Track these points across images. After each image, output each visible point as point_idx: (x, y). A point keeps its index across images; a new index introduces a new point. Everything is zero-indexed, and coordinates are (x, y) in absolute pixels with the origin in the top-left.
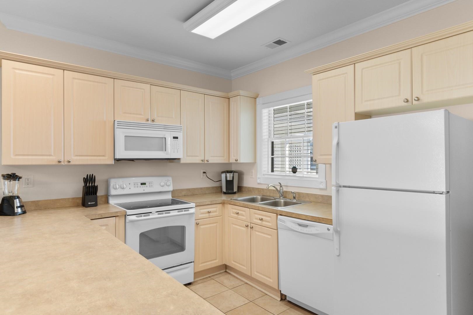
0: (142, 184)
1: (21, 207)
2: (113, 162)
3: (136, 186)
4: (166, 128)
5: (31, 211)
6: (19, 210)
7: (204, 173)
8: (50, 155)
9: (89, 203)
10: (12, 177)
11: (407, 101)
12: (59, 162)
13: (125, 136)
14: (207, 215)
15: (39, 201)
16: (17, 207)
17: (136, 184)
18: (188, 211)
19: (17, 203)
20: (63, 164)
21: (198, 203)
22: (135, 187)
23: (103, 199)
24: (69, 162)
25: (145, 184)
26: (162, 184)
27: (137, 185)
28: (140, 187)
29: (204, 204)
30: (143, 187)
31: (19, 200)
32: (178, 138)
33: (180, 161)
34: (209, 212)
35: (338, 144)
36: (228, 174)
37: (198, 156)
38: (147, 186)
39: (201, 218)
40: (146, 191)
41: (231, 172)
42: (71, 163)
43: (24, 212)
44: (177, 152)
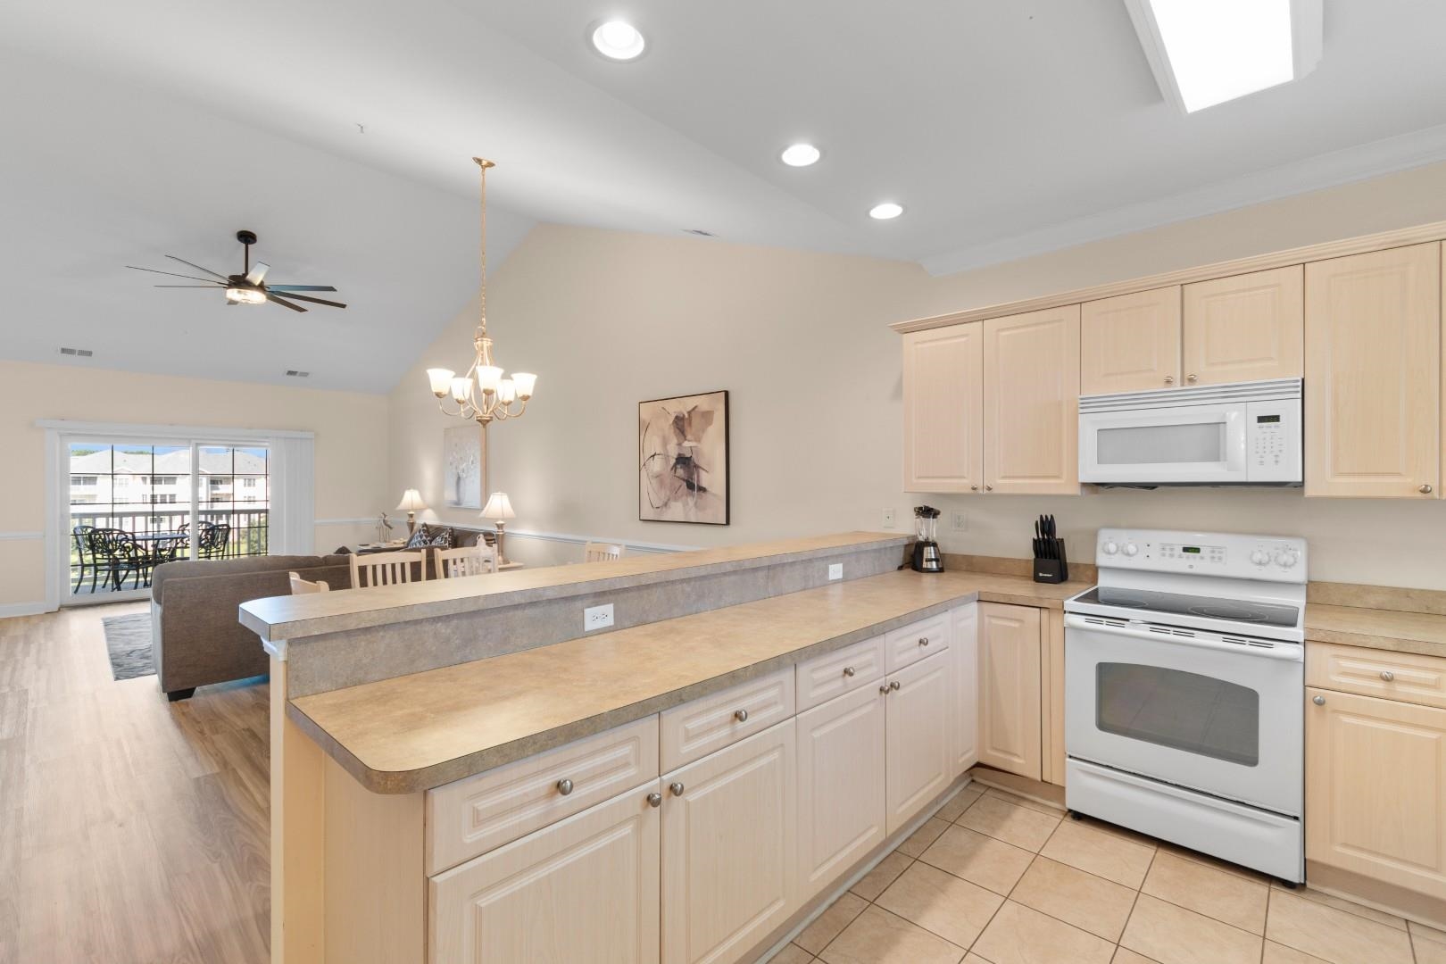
0: (1186, 550)
1: (937, 560)
2: (1077, 491)
3: (1168, 552)
4: (1229, 393)
5: (956, 569)
6: (934, 565)
8: (962, 477)
9: (1041, 575)
10: (927, 512)
12: (974, 489)
13: (1099, 430)
14: (1380, 686)
15: (972, 557)
16: (931, 560)
17: (1168, 547)
18: (1269, 646)
19: (929, 552)
20: (981, 492)
21: (1322, 634)
22: (1164, 555)
23: (1090, 573)
24: (989, 489)
25: (1197, 550)
26: (1258, 557)
27: (1172, 550)
28: (1180, 556)
29: (1356, 641)
30: (1188, 557)
31: (935, 550)
32: (1278, 421)
34: (1388, 679)
37: (1399, 474)
38: (1202, 558)
39: (1343, 688)
40: (1196, 570)
42: (994, 492)
43: (941, 570)
44: (1277, 462)
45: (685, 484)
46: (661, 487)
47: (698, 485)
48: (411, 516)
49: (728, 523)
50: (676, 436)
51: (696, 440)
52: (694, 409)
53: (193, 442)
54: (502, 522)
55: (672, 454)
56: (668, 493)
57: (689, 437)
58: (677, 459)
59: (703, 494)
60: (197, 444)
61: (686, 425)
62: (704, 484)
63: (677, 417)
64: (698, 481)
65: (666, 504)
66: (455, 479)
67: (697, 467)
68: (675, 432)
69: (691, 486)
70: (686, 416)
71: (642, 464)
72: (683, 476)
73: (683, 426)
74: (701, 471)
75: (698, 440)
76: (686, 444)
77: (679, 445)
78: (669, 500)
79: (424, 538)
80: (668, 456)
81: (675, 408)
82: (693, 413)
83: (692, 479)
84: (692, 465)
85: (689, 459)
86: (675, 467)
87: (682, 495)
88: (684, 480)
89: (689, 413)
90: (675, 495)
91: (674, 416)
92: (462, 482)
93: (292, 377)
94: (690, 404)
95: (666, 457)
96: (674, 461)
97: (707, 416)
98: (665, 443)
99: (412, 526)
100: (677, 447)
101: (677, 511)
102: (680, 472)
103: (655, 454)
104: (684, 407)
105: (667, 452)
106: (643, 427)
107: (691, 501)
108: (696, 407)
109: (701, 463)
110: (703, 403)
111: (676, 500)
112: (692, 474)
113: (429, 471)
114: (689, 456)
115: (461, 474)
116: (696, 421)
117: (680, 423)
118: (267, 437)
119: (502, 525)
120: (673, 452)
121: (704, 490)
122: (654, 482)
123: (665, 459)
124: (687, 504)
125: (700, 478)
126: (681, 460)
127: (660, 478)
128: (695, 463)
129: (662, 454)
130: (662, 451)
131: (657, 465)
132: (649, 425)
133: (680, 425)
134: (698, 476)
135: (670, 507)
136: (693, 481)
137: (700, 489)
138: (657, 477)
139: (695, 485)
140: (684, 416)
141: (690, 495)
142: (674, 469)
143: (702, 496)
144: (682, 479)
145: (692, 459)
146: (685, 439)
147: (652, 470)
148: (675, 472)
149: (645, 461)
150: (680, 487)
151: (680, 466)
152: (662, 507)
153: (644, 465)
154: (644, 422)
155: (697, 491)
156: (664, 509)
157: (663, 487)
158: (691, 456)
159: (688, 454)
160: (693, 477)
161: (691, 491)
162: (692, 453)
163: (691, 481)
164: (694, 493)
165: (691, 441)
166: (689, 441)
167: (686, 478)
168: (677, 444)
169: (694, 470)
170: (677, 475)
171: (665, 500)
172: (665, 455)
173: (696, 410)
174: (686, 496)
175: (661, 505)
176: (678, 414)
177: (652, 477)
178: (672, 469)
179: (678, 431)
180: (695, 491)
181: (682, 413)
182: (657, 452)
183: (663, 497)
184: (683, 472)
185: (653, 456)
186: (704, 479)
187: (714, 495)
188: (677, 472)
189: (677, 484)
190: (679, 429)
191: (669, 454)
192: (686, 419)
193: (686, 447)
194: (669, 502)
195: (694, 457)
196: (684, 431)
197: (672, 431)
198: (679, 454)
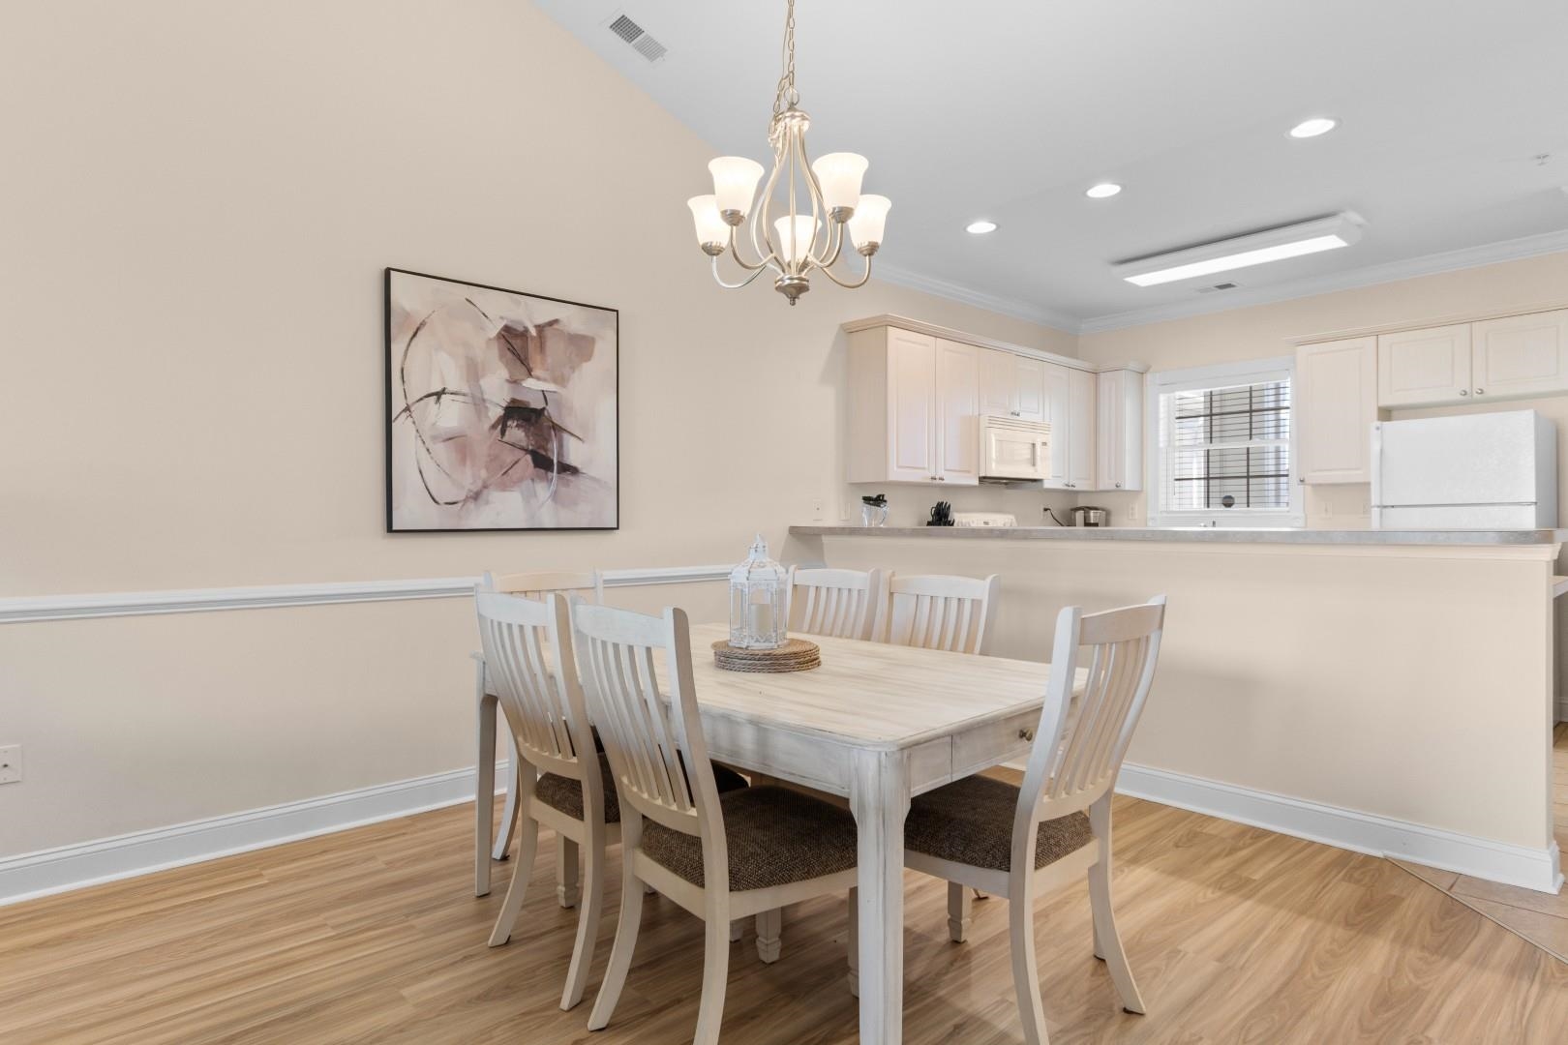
2: (976, 482)
7: (1046, 510)
8: (924, 469)
11: (1466, 393)
12: (933, 479)
20: (937, 481)
24: (942, 479)
32: (1046, 446)
33: (1042, 485)
35: (1382, 451)
36: (1092, 513)
37: (1061, 477)
41: (1096, 509)
42: (943, 482)
44: (1044, 468)
45: (529, 457)
46: (462, 461)
47: (558, 462)
49: (617, 526)
50: (507, 365)
51: (555, 381)
52: (551, 323)
55: (496, 400)
56: (483, 474)
57: (536, 372)
58: (507, 409)
59: (571, 478)
61: (532, 346)
62: (572, 459)
63: (507, 329)
64: (560, 454)
65: (476, 496)
67: (557, 428)
68: (502, 357)
69: (542, 462)
70: (533, 332)
71: (398, 405)
72: (524, 444)
73: (525, 348)
74: (566, 436)
75: (561, 380)
76: (531, 383)
77: (514, 382)
78: (485, 487)
80: (484, 400)
81: (501, 311)
82: (548, 332)
83: (546, 450)
84: (545, 423)
85: (540, 413)
86: (502, 423)
87: (521, 480)
88: (526, 451)
89: (540, 328)
90: (504, 478)
91: (500, 325)
94: (544, 313)
95: (479, 403)
96: (500, 412)
97: (582, 346)
98: (474, 371)
100: (507, 386)
101: (507, 506)
102: (516, 433)
103: (443, 391)
104: (525, 315)
105: (482, 394)
106: (397, 330)
107: (543, 490)
108: (556, 321)
109: (567, 422)
110: (574, 321)
111: (503, 487)
112: (548, 440)
114: (539, 406)
116: (555, 346)
117: (517, 343)
120: (497, 390)
121: (573, 471)
122: (441, 450)
123: (475, 404)
124: (536, 496)
125: (565, 448)
126: (517, 412)
127: (457, 441)
128: (555, 421)
129: (464, 395)
130: (465, 389)
131: (450, 415)
132: (423, 324)
133: (516, 344)
134: (561, 446)
135: (487, 502)
136: (550, 454)
137: (567, 469)
138: (450, 439)
139: (552, 461)
140: (526, 330)
141: (541, 479)
142: (500, 426)
143: (568, 480)
144: (522, 449)
145: (546, 413)
146: (530, 373)
147: (434, 424)
148: (503, 433)
149: (410, 402)
150: (516, 462)
151: (515, 424)
152: (465, 501)
153: (407, 409)
154: (407, 315)
155: (559, 472)
156: (471, 505)
157: (468, 463)
158: (544, 409)
159: (536, 403)
160: (549, 446)
161: (543, 471)
162: (547, 404)
163: (544, 453)
164: (549, 474)
165: (545, 380)
166: (538, 379)
167: (530, 448)
168: (508, 381)
169: (550, 435)
170: (506, 439)
171: (475, 489)
172: (473, 397)
173: (555, 326)
174: (533, 480)
175: (462, 497)
176: (510, 324)
177: (434, 438)
178: (494, 427)
179: (509, 355)
180: (552, 471)
181: (520, 323)
182: (450, 388)
183: (469, 479)
184: (523, 434)
185: (438, 395)
186: (574, 453)
187: (593, 479)
188: (507, 433)
189: (509, 456)
190: (513, 350)
191: (486, 397)
192: (532, 337)
193: (533, 389)
194: (485, 492)
195: (551, 410)
196: (526, 358)
197: (494, 352)
198: (513, 401)
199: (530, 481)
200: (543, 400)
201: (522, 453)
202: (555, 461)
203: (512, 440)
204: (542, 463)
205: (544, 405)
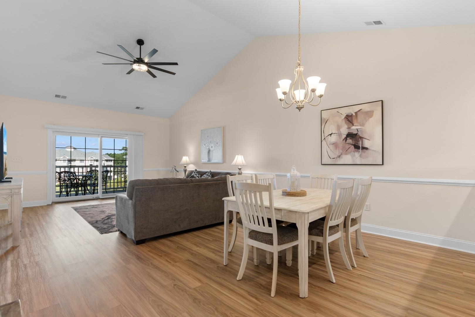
45: (353, 146)
46: (336, 149)
47: (362, 147)
48: (185, 167)
49: (383, 164)
50: (347, 124)
51: (360, 125)
52: (359, 111)
53: (100, 136)
54: (240, 167)
55: (344, 133)
56: (341, 151)
57: (355, 124)
58: (347, 135)
59: (366, 151)
60: (102, 137)
61: (354, 118)
62: (366, 146)
63: (347, 116)
64: (362, 144)
65: (339, 157)
66: (207, 151)
67: (361, 138)
68: (346, 123)
70: (354, 114)
71: (323, 139)
72: (352, 143)
73: (352, 119)
74: (364, 139)
75: (363, 125)
76: (353, 127)
77: (349, 128)
79: (197, 175)
80: (341, 134)
81: (345, 112)
82: (358, 113)
83: (358, 144)
84: (358, 137)
86: (346, 139)
87: (351, 152)
88: (352, 145)
89: (356, 113)
90: (346, 151)
91: (345, 115)
92: (211, 152)
93: (137, 110)
94: (357, 108)
95: (340, 135)
96: (345, 136)
97: (369, 114)
98: (339, 127)
99: (185, 171)
100: (347, 129)
101: (347, 159)
102: (349, 141)
103: (332, 134)
104: (352, 111)
105: (341, 132)
106: (323, 122)
107: (357, 154)
108: (361, 110)
109: (364, 136)
110: (366, 108)
111: (346, 154)
112: (358, 141)
113: (191, 149)
114: (356, 133)
115: (211, 149)
116: (360, 117)
118: (127, 135)
119: (241, 168)
120: (344, 131)
121: (367, 149)
122: (331, 147)
123: (339, 135)
124: (355, 156)
125: (364, 143)
126: (350, 135)
127: (335, 145)
128: (360, 136)
129: (337, 134)
130: (337, 132)
131: (333, 139)
132: (328, 120)
133: (349, 119)
134: (362, 142)
135: (342, 158)
136: (359, 145)
137: (364, 148)
138: (333, 144)
139: (360, 147)
140: (352, 114)
141: (356, 151)
142: (345, 140)
143: (365, 151)
144: (351, 144)
145: (358, 134)
146: (353, 125)
147: (330, 141)
148: (346, 141)
149: (325, 137)
150: (350, 148)
151: (349, 138)
152: (337, 158)
153: (325, 139)
154: (325, 119)
155: (362, 149)
156: (338, 159)
157: (337, 149)
158: (357, 133)
159: (355, 132)
160: (359, 143)
161: (357, 149)
162: (358, 132)
163: (357, 145)
164: (359, 150)
165: (357, 126)
166: (356, 126)
167: (353, 144)
168: (347, 128)
169: (359, 140)
170: (347, 142)
171: (339, 155)
172: (338, 134)
173: (361, 111)
174: (354, 152)
175: (336, 157)
176: (348, 114)
177: (330, 144)
178: (344, 140)
179: (348, 122)
180: (360, 149)
181: (351, 113)
182: (333, 133)
183: (337, 153)
184: (351, 141)
185: (331, 135)
186: (366, 144)
187: (373, 150)
188: (347, 141)
189: (347, 146)
190: (349, 121)
191: (342, 133)
192: (354, 116)
193: (354, 129)
194: (341, 155)
195: (359, 133)
196: (352, 121)
197: (344, 122)
198: (349, 133)
199: (353, 153)
200: (357, 131)
201: (351, 145)
202: (361, 147)
203: (348, 143)
204: (357, 147)
205: (357, 132)
